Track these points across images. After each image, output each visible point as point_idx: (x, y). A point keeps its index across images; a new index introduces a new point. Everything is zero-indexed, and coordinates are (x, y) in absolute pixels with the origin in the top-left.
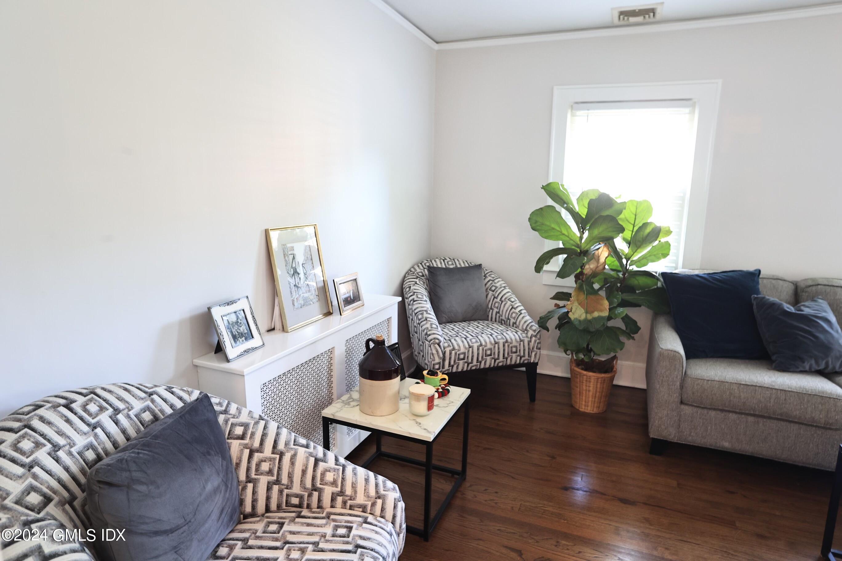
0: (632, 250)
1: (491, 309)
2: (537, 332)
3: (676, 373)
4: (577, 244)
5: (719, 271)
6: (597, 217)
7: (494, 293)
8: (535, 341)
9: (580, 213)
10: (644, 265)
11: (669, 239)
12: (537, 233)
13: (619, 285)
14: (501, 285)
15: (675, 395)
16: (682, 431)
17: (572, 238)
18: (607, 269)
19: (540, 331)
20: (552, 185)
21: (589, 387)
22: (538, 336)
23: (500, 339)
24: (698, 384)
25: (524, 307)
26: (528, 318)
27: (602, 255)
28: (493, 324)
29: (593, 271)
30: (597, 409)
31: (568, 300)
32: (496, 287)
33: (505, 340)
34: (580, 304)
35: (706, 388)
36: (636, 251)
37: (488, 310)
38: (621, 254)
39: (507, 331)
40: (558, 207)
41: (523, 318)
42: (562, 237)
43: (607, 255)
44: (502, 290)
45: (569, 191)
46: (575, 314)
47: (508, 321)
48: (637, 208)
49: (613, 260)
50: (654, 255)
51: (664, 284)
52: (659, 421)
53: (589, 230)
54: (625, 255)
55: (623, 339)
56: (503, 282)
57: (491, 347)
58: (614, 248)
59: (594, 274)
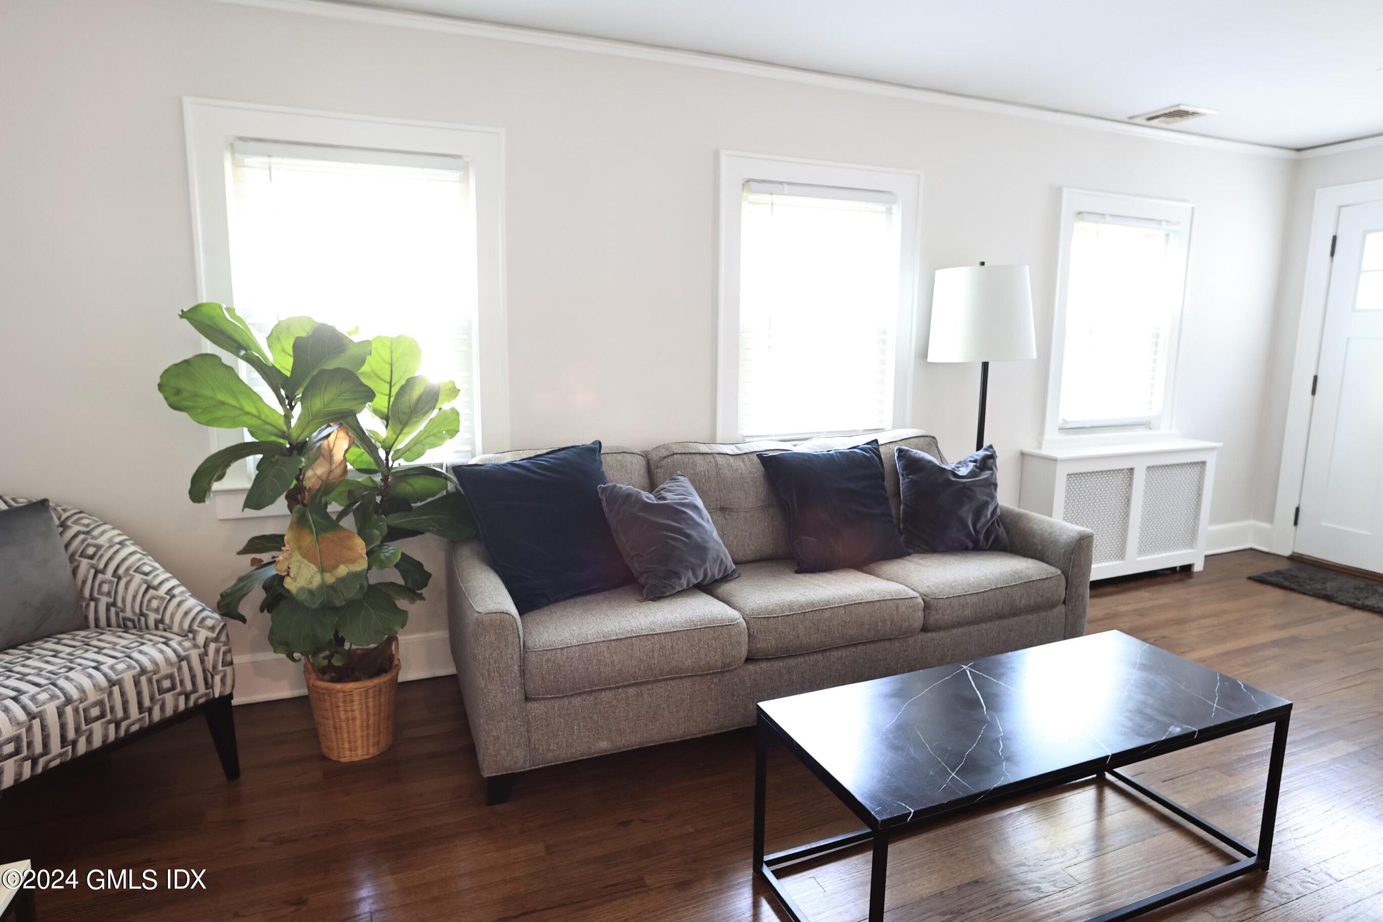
0: (394, 432)
1: (92, 598)
2: (217, 631)
3: (509, 651)
4: (280, 430)
5: (545, 451)
6: (315, 372)
7: (94, 562)
8: (217, 651)
9: (278, 367)
10: (419, 455)
11: (457, 403)
12: (184, 415)
13: (378, 499)
14: (110, 540)
15: (514, 690)
16: (535, 747)
17: (268, 420)
18: (351, 471)
19: (225, 625)
20: (204, 309)
21: (353, 711)
22: (223, 638)
23: (122, 672)
24: (548, 660)
25: (178, 580)
26: (191, 602)
27: (335, 446)
28: (102, 634)
29: (322, 481)
30: (376, 747)
31: (279, 549)
32: (98, 547)
33: (138, 669)
34: (304, 556)
35: (561, 663)
36: (400, 433)
37: (84, 604)
38: (373, 441)
39: (143, 644)
40: (227, 357)
41: (179, 604)
42: (246, 419)
43: (346, 447)
44: (117, 552)
45: (247, 322)
46: (298, 580)
47: (143, 619)
48: (392, 352)
49: (359, 453)
50: (434, 435)
51: (459, 488)
52: (494, 745)
53: (302, 400)
54: (381, 441)
55: (402, 604)
56: (117, 532)
57: (102, 696)
58: (358, 430)
59: (327, 488)
